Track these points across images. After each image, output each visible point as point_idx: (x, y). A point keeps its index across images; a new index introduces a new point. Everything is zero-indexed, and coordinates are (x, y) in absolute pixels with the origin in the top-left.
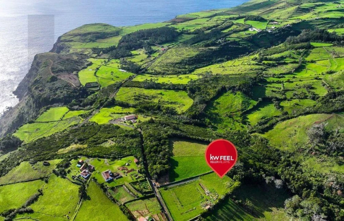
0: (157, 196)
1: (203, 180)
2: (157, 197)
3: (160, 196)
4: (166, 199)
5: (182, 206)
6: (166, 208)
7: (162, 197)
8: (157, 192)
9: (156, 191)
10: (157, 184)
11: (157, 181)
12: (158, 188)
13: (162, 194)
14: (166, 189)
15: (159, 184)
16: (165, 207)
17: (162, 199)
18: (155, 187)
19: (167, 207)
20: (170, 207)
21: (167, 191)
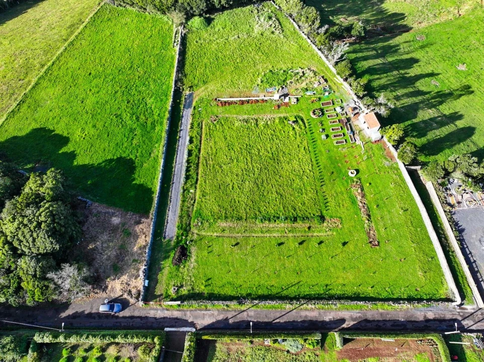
0: (208, 321)
1: (205, 83)
2: (209, 329)
3: (220, 305)
4: (248, 281)
5: (322, 218)
6: (320, 305)
7: (231, 298)
8: (176, 314)
9: (167, 314)
10: (116, 287)
11: (97, 281)
12: (149, 295)
13: (201, 288)
14: (184, 254)
15: (125, 278)
16: (311, 311)
17: (240, 299)
18: (139, 309)
19: (309, 298)
20: (312, 283)
21: (194, 250)
